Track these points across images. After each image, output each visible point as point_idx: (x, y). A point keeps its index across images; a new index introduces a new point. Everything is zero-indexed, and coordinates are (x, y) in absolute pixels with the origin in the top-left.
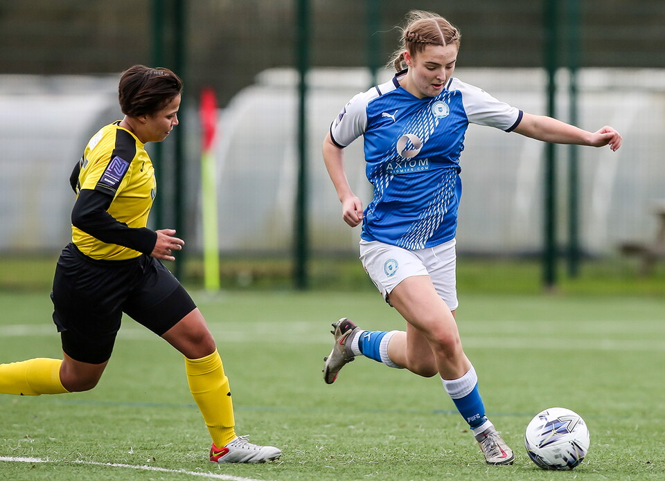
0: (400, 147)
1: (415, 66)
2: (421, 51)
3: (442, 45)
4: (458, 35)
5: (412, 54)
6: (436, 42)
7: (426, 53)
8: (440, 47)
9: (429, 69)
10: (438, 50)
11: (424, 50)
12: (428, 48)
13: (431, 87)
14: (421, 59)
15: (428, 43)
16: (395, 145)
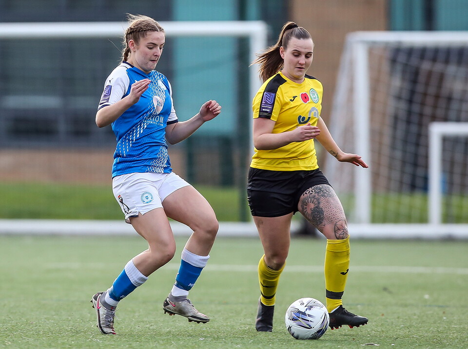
3: (158, 31)
6: (154, 29)
7: (148, 37)
8: (156, 32)
9: (148, 48)
10: (155, 35)
11: (146, 34)
15: (148, 30)
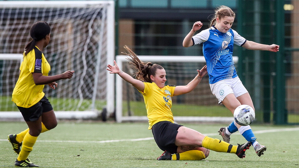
0: (223, 45)
1: (220, 22)
2: (223, 17)
4: (234, 14)
5: (220, 18)
6: (229, 15)
9: (225, 24)
10: (229, 18)
12: (226, 16)
13: (224, 30)
14: (223, 20)
16: (222, 45)
